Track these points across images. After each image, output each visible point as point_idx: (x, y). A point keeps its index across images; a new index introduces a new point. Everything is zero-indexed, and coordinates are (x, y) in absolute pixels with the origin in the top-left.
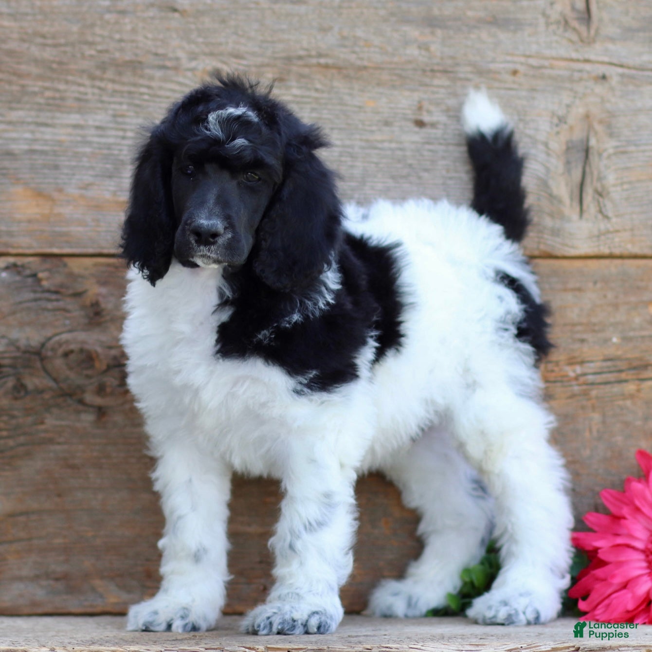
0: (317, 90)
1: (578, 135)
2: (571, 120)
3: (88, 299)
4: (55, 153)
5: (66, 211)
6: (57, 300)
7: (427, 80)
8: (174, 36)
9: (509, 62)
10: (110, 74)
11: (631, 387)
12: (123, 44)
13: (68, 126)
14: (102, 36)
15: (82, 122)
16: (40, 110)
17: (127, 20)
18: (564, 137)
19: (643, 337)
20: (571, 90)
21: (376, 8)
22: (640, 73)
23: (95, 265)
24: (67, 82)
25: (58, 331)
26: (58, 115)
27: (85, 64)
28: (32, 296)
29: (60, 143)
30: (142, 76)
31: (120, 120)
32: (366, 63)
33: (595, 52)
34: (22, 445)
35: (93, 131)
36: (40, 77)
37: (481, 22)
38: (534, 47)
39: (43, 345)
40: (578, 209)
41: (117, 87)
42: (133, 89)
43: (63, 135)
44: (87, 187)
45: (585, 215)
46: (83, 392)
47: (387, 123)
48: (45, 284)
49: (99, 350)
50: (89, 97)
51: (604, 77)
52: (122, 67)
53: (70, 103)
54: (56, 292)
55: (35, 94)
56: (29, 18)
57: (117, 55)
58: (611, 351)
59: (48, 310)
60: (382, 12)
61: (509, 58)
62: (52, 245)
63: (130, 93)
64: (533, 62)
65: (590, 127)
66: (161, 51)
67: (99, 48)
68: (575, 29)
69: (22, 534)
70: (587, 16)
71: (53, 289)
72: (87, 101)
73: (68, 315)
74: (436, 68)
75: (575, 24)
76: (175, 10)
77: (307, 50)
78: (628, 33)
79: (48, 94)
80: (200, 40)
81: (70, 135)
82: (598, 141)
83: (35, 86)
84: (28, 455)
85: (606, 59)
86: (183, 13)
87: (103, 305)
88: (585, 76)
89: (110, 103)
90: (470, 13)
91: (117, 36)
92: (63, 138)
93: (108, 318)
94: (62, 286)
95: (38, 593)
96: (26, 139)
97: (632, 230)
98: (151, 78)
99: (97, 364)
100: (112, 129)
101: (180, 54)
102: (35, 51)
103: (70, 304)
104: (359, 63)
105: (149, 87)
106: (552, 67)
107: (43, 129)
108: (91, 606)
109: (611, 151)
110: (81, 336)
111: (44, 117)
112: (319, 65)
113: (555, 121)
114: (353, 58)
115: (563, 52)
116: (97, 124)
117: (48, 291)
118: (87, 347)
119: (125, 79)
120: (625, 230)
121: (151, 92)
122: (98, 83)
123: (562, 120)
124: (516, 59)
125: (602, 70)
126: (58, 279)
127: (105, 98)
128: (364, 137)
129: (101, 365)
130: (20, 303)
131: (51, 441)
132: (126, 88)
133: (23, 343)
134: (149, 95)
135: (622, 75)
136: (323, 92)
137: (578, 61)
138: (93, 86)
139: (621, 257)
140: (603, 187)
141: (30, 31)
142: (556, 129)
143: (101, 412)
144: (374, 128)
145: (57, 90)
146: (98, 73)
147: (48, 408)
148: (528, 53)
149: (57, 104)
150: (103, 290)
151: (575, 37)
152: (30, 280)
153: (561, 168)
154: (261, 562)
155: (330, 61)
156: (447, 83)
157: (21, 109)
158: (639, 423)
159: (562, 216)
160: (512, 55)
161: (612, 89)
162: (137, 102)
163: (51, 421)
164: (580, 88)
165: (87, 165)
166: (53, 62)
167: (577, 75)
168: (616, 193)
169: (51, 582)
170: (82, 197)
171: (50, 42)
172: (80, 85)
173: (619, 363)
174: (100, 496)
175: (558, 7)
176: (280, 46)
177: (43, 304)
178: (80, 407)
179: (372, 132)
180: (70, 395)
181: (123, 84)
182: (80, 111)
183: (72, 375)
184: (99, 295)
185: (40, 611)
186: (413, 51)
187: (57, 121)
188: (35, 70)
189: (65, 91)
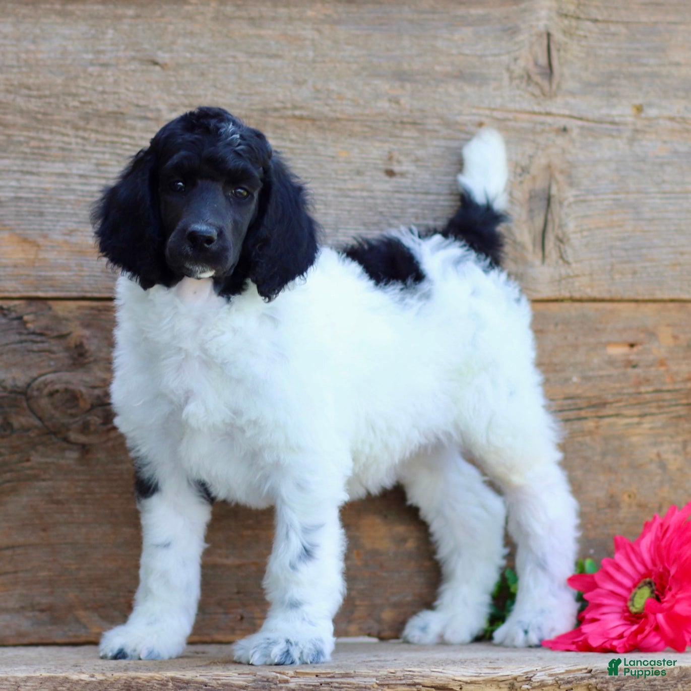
0: (292, 141)
1: (540, 184)
2: (534, 170)
3: (72, 341)
4: (40, 201)
5: (51, 256)
6: (42, 342)
7: (397, 132)
8: (155, 88)
9: (474, 114)
10: (93, 125)
11: (590, 424)
12: (105, 96)
13: (52, 174)
14: (84, 88)
15: (66, 171)
16: (25, 159)
17: (109, 73)
18: (527, 186)
19: (601, 377)
20: (534, 141)
21: (349, 63)
22: (599, 126)
23: (79, 308)
24: (51, 132)
25: (43, 371)
26: (43, 163)
27: (69, 115)
28: (18, 338)
29: (45, 190)
30: (124, 127)
31: (103, 168)
32: (339, 115)
33: (557, 106)
34: (9, 481)
35: (77, 180)
36: (26, 127)
37: (448, 77)
38: (499, 101)
39: (29, 385)
40: (540, 255)
41: (100, 137)
42: (115, 139)
43: (47, 183)
44: (70, 233)
45: (547, 261)
46: (68, 430)
47: (359, 173)
48: (30, 326)
49: (83, 390)
50: (73, 146)
51: (565, 130)
52: (103, 117)
53: (54, 152)
54: (41, 334)
55: (20, 143)
56: (15, 70)
57: (100, 106)
58: (571, 390)
59: (33, 351)
60: (354, 67)
61: (474, 111)
62: (37, 289)
63: (112, 142)
64: (497, 114)
65: (551, 177)
66: (142, 103)
67: (83, 99)
68: (537, 84)
69: (9, 568)
70: (549, 71)
71: (38, 331)
72: (71, 150)
73: (52, 356)
74: (405, 120)
75: (537, 78)
76: (156, 63)
77: (282, 102)
78: (588, 88)
79: (33, 143)
80: (180, 92)
81: (55, 183)
82: (559, 190)
83: (20, 136)
84: (14, 491)
85: (567, 112)
86: (163, 66)
87: (87, 347)
88: (547, 128)
89: (93, 152)
90: (438, 68)
91: (100, 88)
92: (48, 186)
93: (91, 359)
94: (47, 328)
95: (23, 623)
96: (12, 187)
97: (591, 274)
98: (133, 128)
99: (82, 404)
100: (95, 177)
101: (161, 106)
102: (21, 102)
103: (54, 345)
104: (332, 115)
105: (131, 137)
106: (515, 120)
107: (28, 177)
108: (75, 636)
109: (571, 199)
110: (66, 376)
111: (29, 165)
112: (294, 117)
113: (519, 171)
114: (326, 110)
115: (526, 106)
116: (81, 172)
117: (34, 333)
118: (71, 387)
119: (107, 129)
120: (584, 275)
121: (132, 142)
122: (81, 133)
123: (525, 170)
124: (481, 112)
125: (563, 122)
126: (43, 322)
127: (88, 148)
128: (337, 186)
129: (84, 405)
130: (7, 344)
131: (36, 478)
132: (108, 138)
133: (9, 383)
134: (130, 144)
135: (582, 128)
136: (298, 142)
137: (540, 114)
138: (77, 137)
139: (580, 300)
140: (564, 233)
141: (16, 83)
142: (519, 179)
143: (85, 449)
144: (347, 177)
145: (43, 140)
146: (82, 123)
147: (33, 446)
148: (493, 106)
149: (42, 154)
150: (87, 332)
151: (537, 92)
152: (15, 323)
153: (524, 216)
154: (238, 593)
155: (305, 113)
156: (416, 134)
157: (8, 158)
158: (597, 458)
159: (525, 262)
160: (478, 108)
161: (572, 141)
162: (119, 151)
163: (36, 458)
164: (541, 140)
165: (72, 211)
166: (39, 112)
167: (539, 128)
168: (575, 239)
169: (37, 614)
170: (66, 242)
171: (35, 93)
172: (64, 135)
173: (578, 401)
174: (84, 530)
175: (522, 63)
176: (257, 99)
177: (30, 346)
178: (65, 445)
179: (345, 181)
180: (55, 433)
181: (106, 134)
182: (64, 160)
183: (57, 414)
184: (83, 337)
185: (25, 641)
186: (384, 104)
187: (41, 170)
188: (20, 121)
189: (50, 141)
